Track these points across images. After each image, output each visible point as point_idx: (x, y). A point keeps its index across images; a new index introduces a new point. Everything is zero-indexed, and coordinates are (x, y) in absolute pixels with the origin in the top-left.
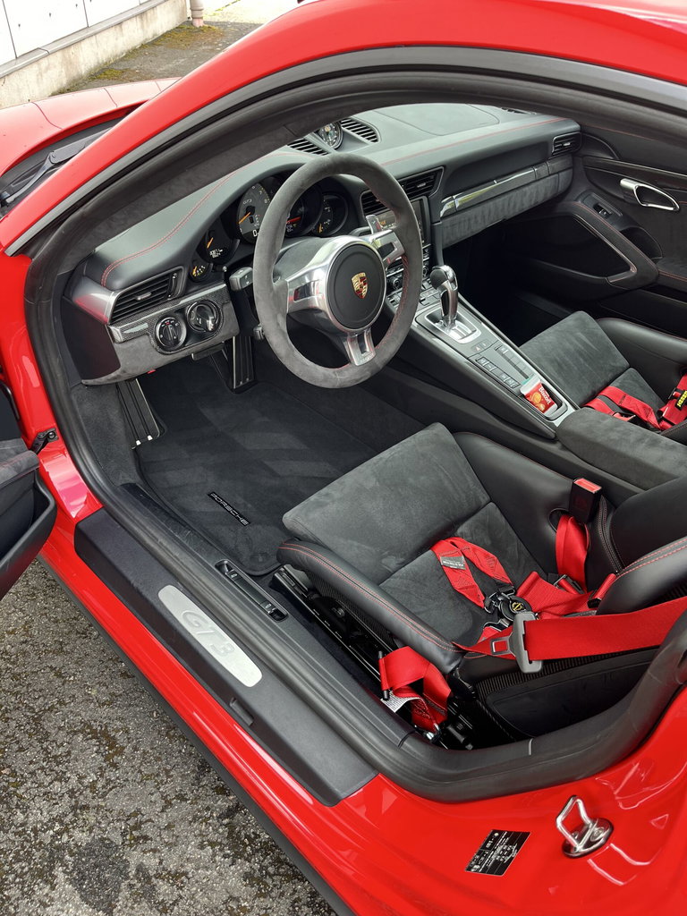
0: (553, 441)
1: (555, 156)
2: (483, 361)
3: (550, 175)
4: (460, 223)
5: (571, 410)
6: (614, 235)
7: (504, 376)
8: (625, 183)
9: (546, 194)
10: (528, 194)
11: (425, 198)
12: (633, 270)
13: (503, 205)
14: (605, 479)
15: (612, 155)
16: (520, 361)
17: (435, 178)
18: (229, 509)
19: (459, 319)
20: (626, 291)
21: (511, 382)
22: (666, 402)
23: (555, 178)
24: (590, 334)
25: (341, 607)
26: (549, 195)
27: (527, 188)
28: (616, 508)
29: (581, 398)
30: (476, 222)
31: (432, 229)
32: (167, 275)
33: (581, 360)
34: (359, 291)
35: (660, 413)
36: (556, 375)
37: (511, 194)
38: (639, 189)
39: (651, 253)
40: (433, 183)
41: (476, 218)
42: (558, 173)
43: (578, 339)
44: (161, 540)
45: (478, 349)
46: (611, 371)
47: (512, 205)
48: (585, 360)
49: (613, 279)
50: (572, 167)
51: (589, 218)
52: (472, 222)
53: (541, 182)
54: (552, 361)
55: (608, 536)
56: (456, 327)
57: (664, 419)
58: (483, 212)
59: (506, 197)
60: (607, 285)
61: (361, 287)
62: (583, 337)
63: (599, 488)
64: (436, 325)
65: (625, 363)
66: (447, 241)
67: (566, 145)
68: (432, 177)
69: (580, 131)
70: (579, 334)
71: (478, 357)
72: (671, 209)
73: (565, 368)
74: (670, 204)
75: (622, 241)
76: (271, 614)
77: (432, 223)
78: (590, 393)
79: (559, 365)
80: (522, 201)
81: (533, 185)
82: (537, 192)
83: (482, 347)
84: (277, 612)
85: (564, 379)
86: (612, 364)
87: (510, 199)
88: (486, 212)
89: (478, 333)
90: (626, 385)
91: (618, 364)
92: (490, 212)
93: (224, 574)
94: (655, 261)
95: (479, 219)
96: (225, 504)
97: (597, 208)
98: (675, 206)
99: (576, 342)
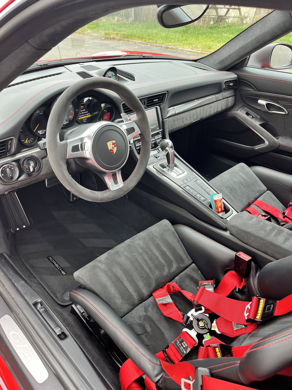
0: (225, 230)
1: (226, 90)
2: (187, 187)
3: (223, 99)
4: (178, 120)
5: (235, 213)
6: (256, 126)
7: (198, 195)
8: (260, 102)
9: (222, 107)
10: (213, 107)
11: (158, 107)
12: (267, 143)
13: (200, 112)
14: (254, 252)
15: (253, 89)
16: (207, 187)
17: (163, 97)
18: (57, 265)
19: (176, 166)
20: (264, 153)
21: (202, 198)
22: (287, 207)
23: (226, 100)
24: (247, 174)
25: (103, 329)
26: (224, 108)
27: (212, 104)
28: (261, 268)
29: (242, 206)
30: (187, 119)
31: (163, 122)
32: (5, 142)
33: (242, 186)
34: (111, 150)
35: (284, 213)
36: (229, 194)
37: (204, 107)
38: (267, 104)
39: (275, 135)
40: (162, 100)
41: (186, 117)
42: (227, 98)
43: (240, 176)
44: (7, 287)
45: (185, 181)
46: (258, 192)
47: (205, 112)
48: (244, 187)
49: (257, 147)
50: (235, 95)
51: (244, 118)
52: (184, 119)
53: (219, 102)
54: (227, 187)
55: (256, 286)
56: (174, 170)
57: (286, 216)
58: (190, 115)
59: (202, 108)
60: (254, 150)
61: (113, 148)
62: (244, 176)
63: (250, 258)
64: (164, 169)
65: (265, 188)
66: (171, 129)
67: (230, 84)
68: (161, 96)
69: (237, 78)
70: (241, 174)
71: (185, 185)
72: (284, 113)
73: (234, 191)
74: (283, 111)
75: (260, 129)
76: (59, 336)
77: (162, 119)
78: (247, 203)
79: (231, 189)
80: (210, 110)
81: (215, 103)
82: (218, 106)
83: (187, 180)
84: (63, 333)
85: (233, 196)
86: (258, 188)
87: (204, 109)
88: (192, 115)
89: (186, 173)
90: (266, 199)
91: (261, 189)
92: (194, 115)
93: (37, 309)
94: (277, 139)
95: (188, 118)
96: (55, 263)
97: (248, 114)
98: (286, 112)
99: (239, 178)
